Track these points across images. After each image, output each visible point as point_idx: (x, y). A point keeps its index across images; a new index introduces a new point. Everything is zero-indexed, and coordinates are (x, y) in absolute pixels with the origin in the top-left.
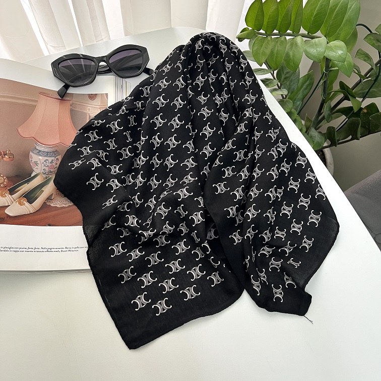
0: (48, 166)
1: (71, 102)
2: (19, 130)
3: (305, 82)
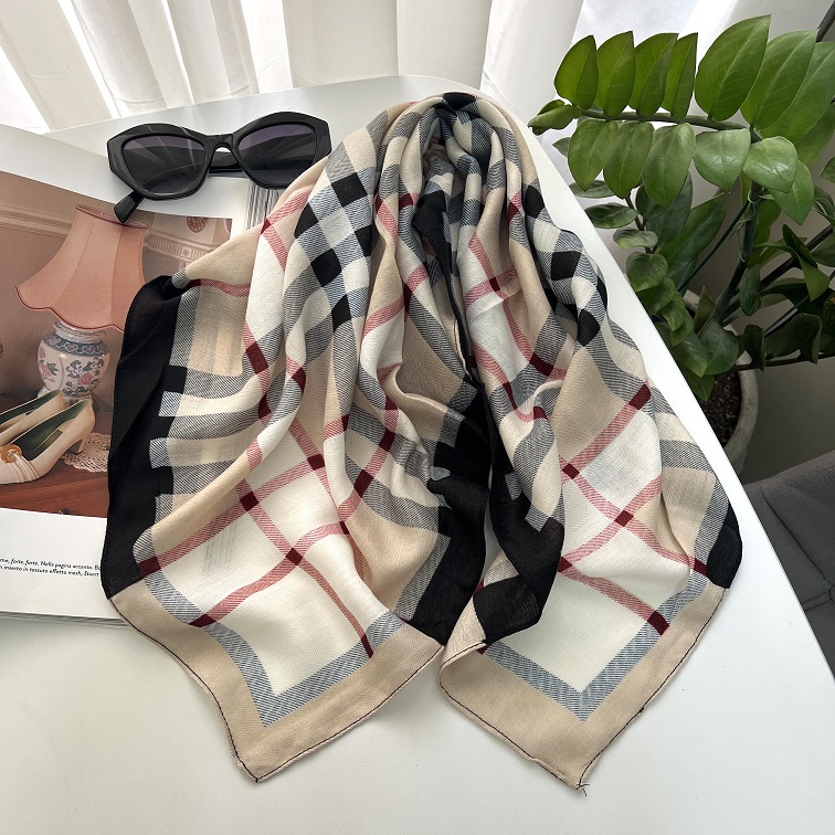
0: (78, 376)
1: (147, 232)
3: (704, 218)
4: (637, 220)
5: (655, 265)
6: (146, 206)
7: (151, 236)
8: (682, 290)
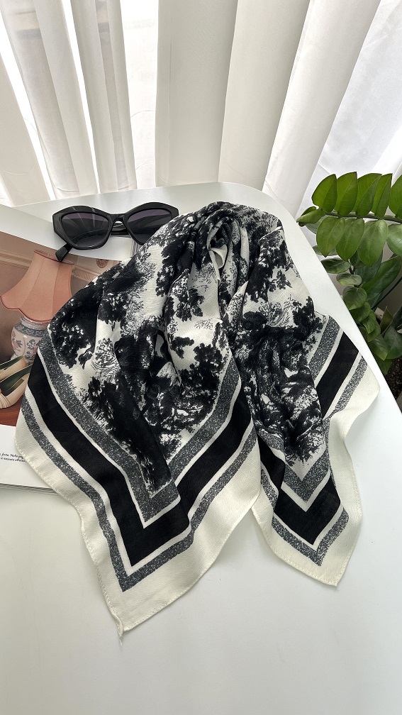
0: (33, 348)
1: (74, 267)
2: (4, 298)
3: (389, 268)
4: (350, 269)
5: (359, 295)
6: (73, 252)
7: (76, 269)
8: (374, 309)
